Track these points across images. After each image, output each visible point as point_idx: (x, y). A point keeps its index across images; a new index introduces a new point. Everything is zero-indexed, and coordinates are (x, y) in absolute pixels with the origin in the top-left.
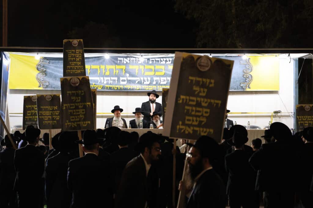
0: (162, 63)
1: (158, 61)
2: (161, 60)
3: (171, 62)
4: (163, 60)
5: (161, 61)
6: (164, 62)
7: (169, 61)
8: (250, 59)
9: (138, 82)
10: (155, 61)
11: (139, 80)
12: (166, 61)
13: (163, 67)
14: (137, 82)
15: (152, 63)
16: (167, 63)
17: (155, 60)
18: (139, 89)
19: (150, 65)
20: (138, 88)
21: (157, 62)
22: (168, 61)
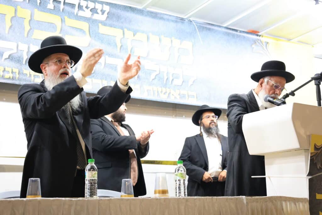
0: (81, 13)
1: (73, 6)
2: (81, 4)
3: (108, 17)
4: (87, 7)
5: (80, 7)
6: (87, 13)
7: (103, 12)
8: (268, 43)
9: (10, 56)
10: (62, 6)
11: (15, 51)
12: (94, 11)
13: (85, 26)
14: (6, 55)
15: (54, 7)
16: (96, 17)
17: (64, 3)
18: (13, 79)
19: (50, 11)
20: (11, 75)
21: (68, 8)
22: (99, 11)
